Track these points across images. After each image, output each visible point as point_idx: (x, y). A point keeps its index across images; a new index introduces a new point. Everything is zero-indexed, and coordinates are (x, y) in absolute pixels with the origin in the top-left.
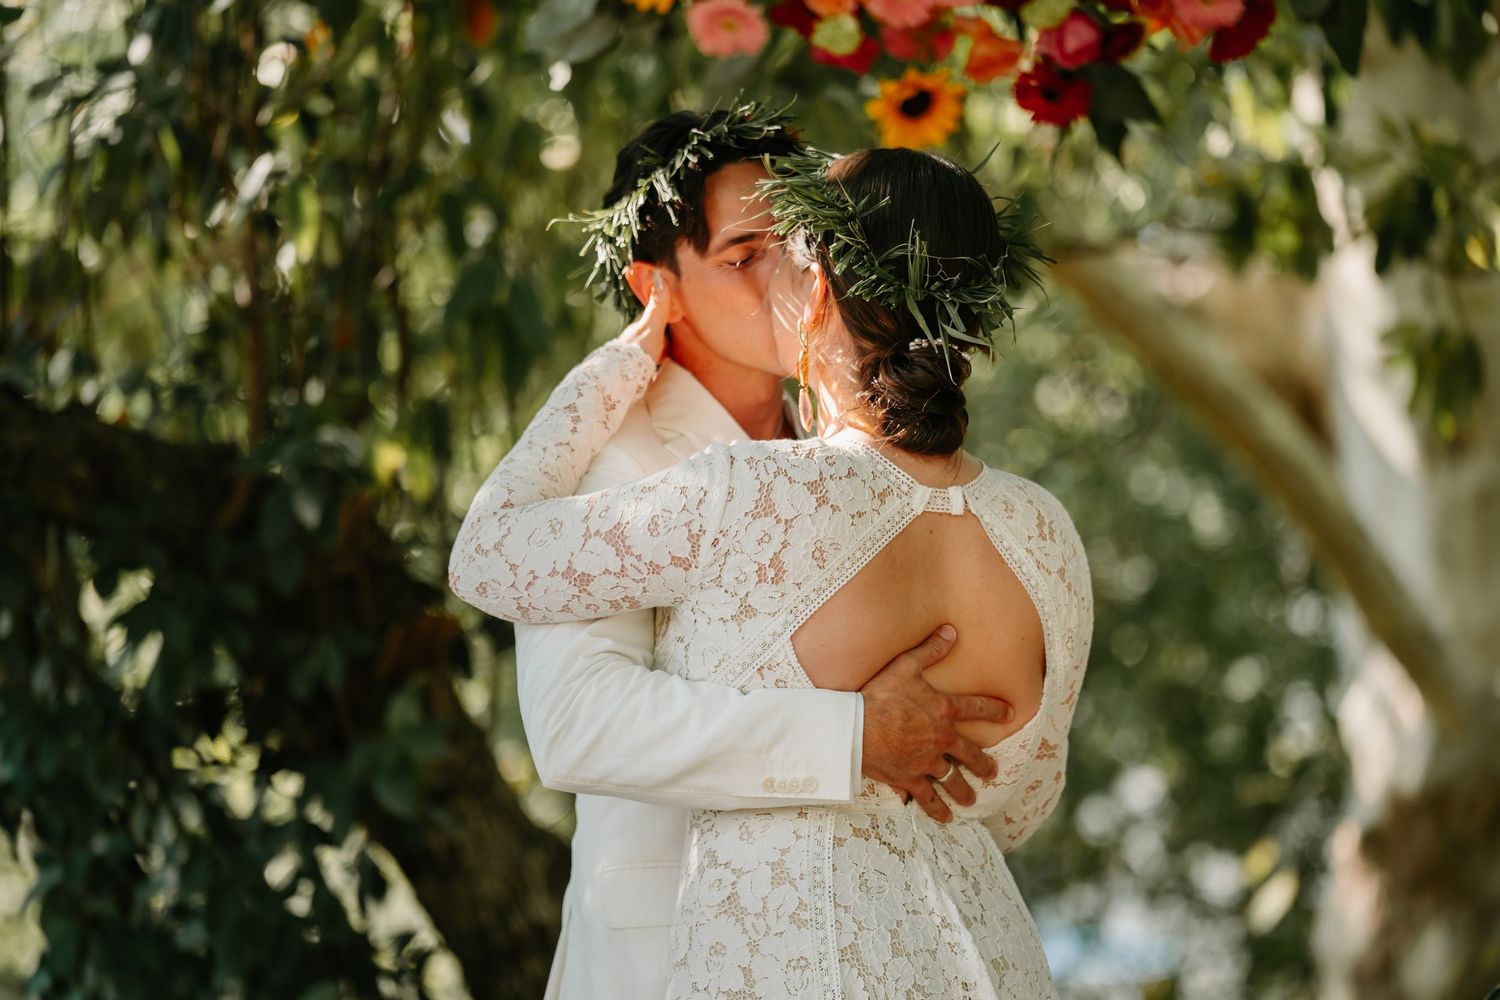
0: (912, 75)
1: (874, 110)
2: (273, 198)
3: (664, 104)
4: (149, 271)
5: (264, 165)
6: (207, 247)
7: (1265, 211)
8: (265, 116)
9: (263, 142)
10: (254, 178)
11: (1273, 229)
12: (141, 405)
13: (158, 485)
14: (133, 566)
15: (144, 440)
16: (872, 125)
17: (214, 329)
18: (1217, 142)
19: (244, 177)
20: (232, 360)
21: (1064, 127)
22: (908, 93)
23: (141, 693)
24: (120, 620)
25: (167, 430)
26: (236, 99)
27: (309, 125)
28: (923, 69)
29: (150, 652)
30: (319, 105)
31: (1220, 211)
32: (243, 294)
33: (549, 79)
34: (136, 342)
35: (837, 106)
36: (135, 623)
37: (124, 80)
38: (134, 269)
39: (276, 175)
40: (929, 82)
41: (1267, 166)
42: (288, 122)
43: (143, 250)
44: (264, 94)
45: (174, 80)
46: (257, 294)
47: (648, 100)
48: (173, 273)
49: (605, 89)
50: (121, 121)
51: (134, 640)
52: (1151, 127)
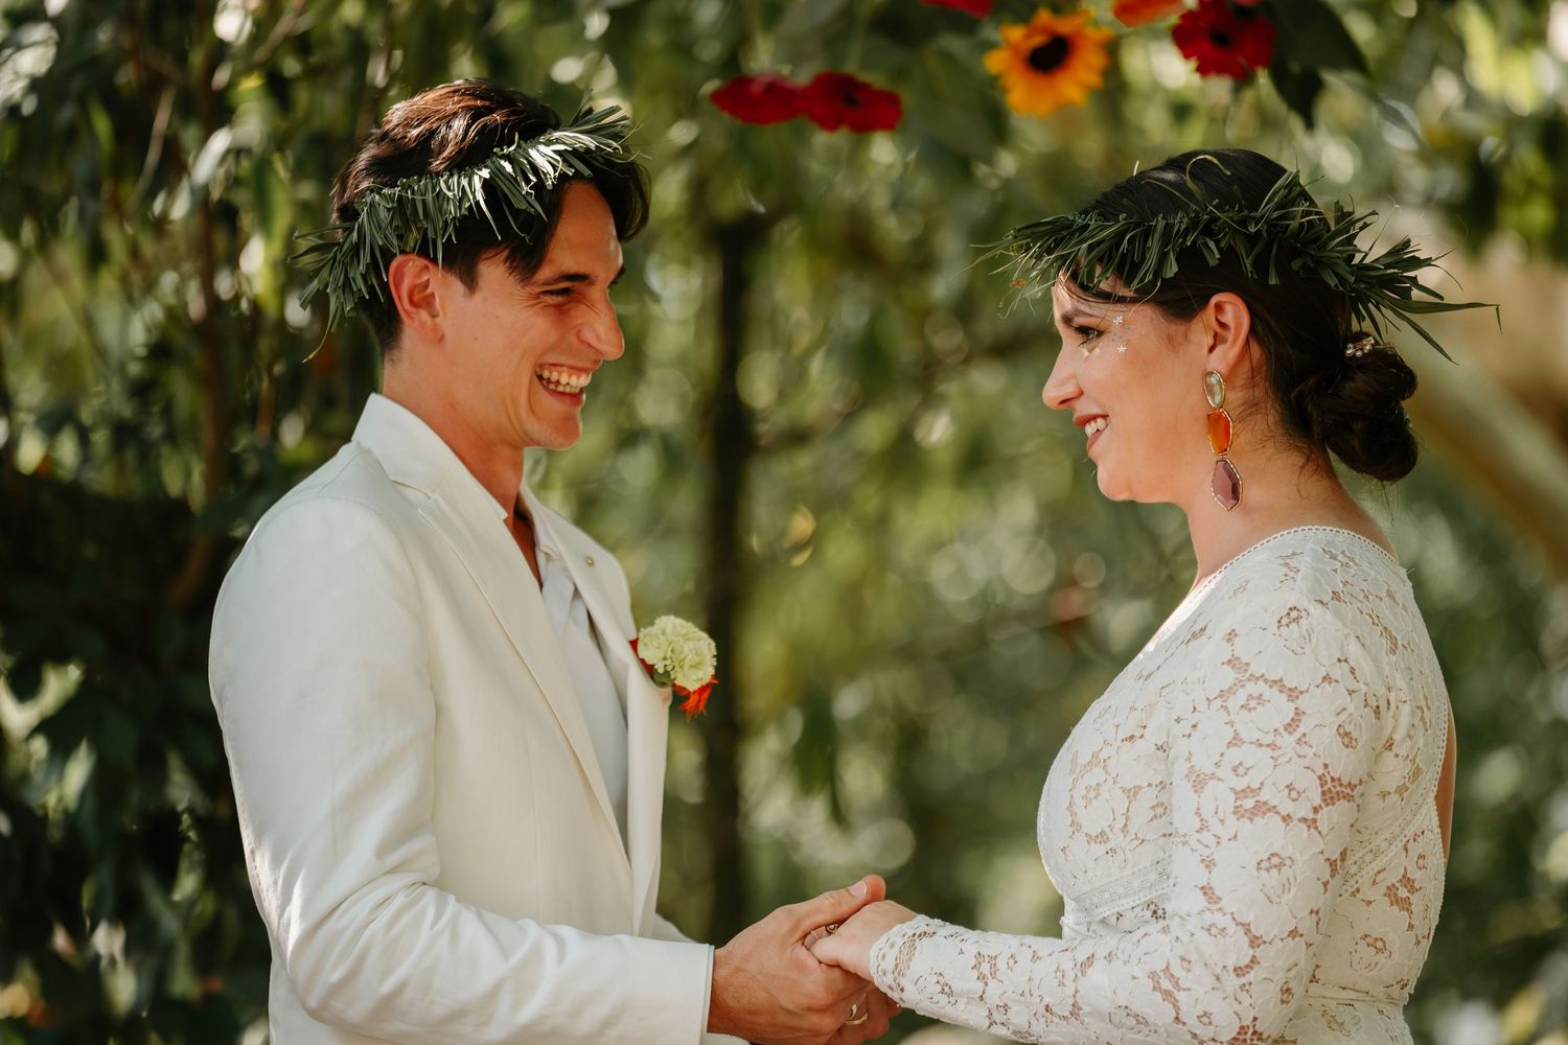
0: (1044, 16)
1: (995, 62)
2: (234, 182)
3: (732, 61)
4: (77, 283)
5: (220, 142)
6: (149, 247)
7: (1511, 180)
8: (222, 77)
9: (220, 112)
10: (209, 159)
11: (1521, 202)
12: (67, 450)
13: (90, 551)
14: (61, 659)
15: (72, 494)
16: (993, 81)
17: (160, 351)
18: (1446, 89)
19: (196, 158)
20: (182, 390)
21: (1243, 79)
22: (1038, 40)
23: (71, 820)
24: (44, 727)
25: (102, 480)
26: (182, 58)
27: (278, 88)
28: (1056, 10)
29: (78, 772)
30: (291, 66)
31: (1450, 181)
32: (196, 307)
33: (583, 27)
34: (62, 368)
35: (947, 57)
36: (60, 731)
37: (39, 32)
38: (59, 279)
39: (236, 152)
40: (1065, 26)
41: (1512, 122)
42: (251, 84)
43: (68, 254)
44: (220, 51)
45: (104, 36)
46: (214, 303)
47: (710, 51)
48: (108, 280)
49: (653, 37)
50: (36, 85)
51: (61, 751)
52: (1351, 76)
